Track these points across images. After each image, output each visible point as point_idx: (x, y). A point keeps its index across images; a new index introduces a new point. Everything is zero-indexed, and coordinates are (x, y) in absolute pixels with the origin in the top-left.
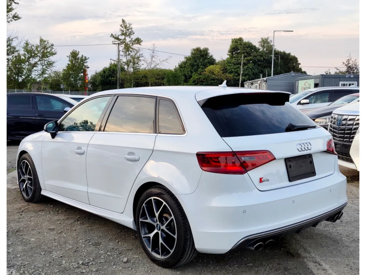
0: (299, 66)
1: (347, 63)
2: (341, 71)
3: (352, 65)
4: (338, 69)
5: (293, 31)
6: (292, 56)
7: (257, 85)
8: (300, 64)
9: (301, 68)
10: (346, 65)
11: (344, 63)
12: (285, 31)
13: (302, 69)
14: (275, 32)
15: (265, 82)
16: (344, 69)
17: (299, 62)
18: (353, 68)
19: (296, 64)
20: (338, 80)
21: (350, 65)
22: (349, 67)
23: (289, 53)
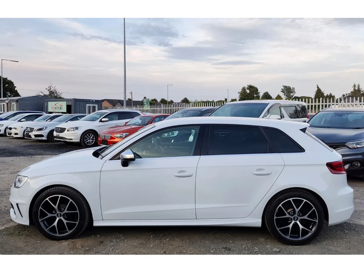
0: (15, 89)
1: (49, 89)
2: (45, 94)
3: (53, 90)
4: (42, 93)
5: (18, 62)
6: (9, 80)
7: (5, 103)
8: (16, 87)
9: (16, 90)
10: (48, 90)
11: (46, 89)
12: (11, 61)
13: (18, 91)
14: (3, 60)
15: (16, 102)
16: (47, 93)
17: (15, 86)
18: (54, 92)
19: (12, 87)
20: (85, 103)
21: (51, 90)
22: (51, 92)
23: (5, 77)
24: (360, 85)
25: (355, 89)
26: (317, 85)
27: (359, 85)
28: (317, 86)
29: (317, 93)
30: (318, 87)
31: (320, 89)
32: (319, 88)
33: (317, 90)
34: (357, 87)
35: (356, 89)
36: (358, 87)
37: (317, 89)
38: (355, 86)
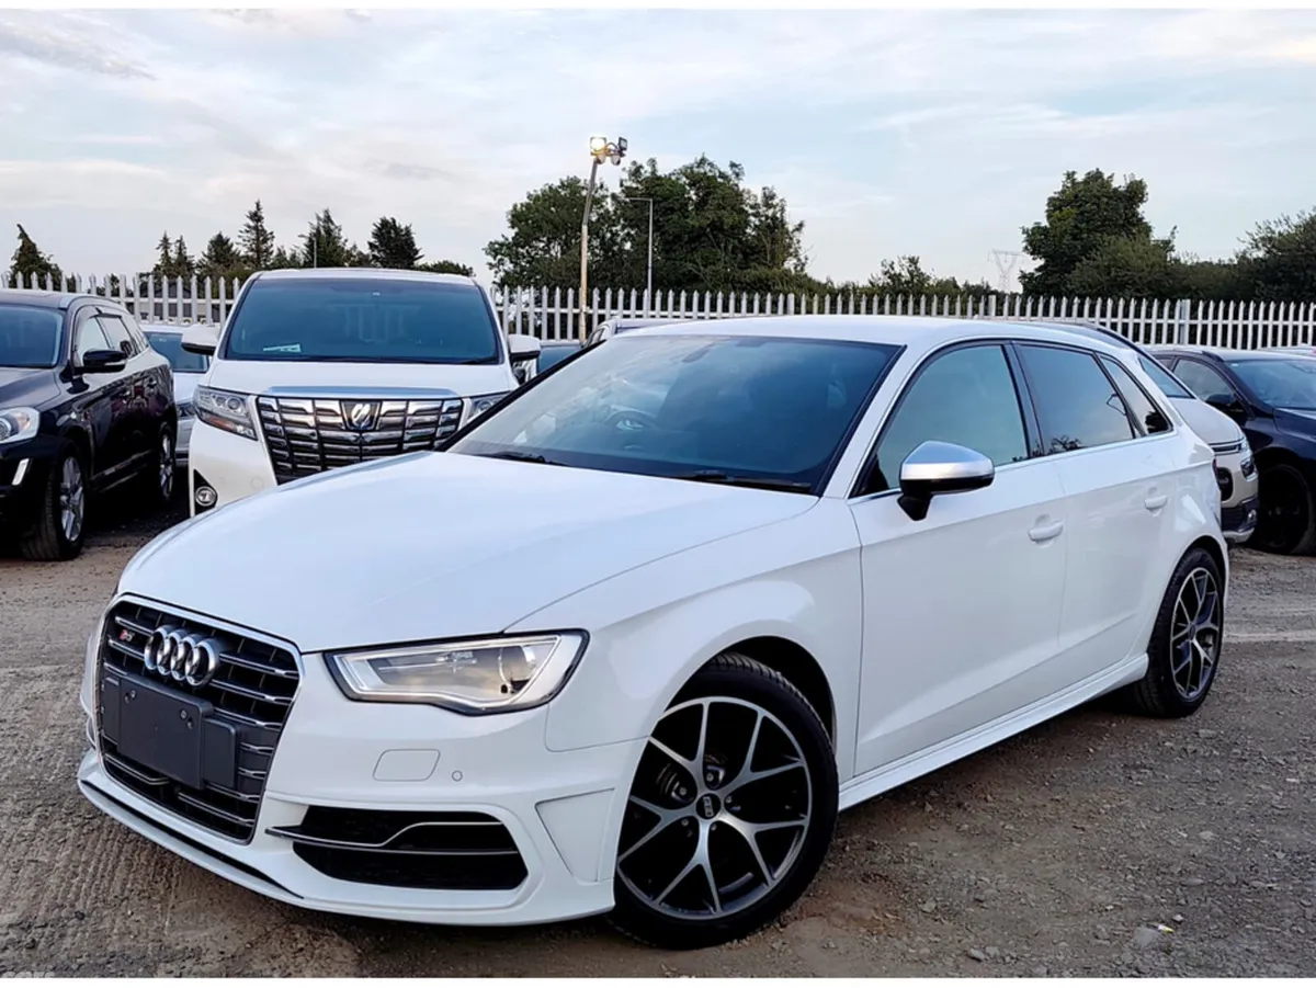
24: (184, 240)
25: (166, 256)
26: (19, 226)
27: (180, 241)
28: (18, 232)
29: (23, 259)
30: (23, 235)
31: (34, 245)
32: (28, 239)
33: (21, 249)
34: (173, 247)
35: (173, 255)
36: (180, 249)
37: (20, 242)
38: (165, 243)
